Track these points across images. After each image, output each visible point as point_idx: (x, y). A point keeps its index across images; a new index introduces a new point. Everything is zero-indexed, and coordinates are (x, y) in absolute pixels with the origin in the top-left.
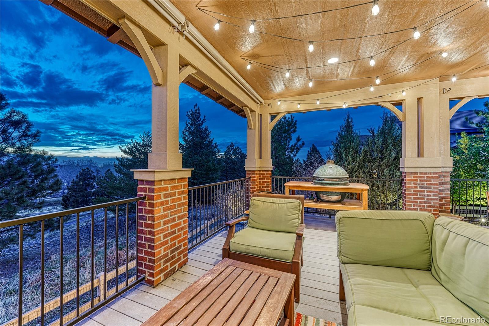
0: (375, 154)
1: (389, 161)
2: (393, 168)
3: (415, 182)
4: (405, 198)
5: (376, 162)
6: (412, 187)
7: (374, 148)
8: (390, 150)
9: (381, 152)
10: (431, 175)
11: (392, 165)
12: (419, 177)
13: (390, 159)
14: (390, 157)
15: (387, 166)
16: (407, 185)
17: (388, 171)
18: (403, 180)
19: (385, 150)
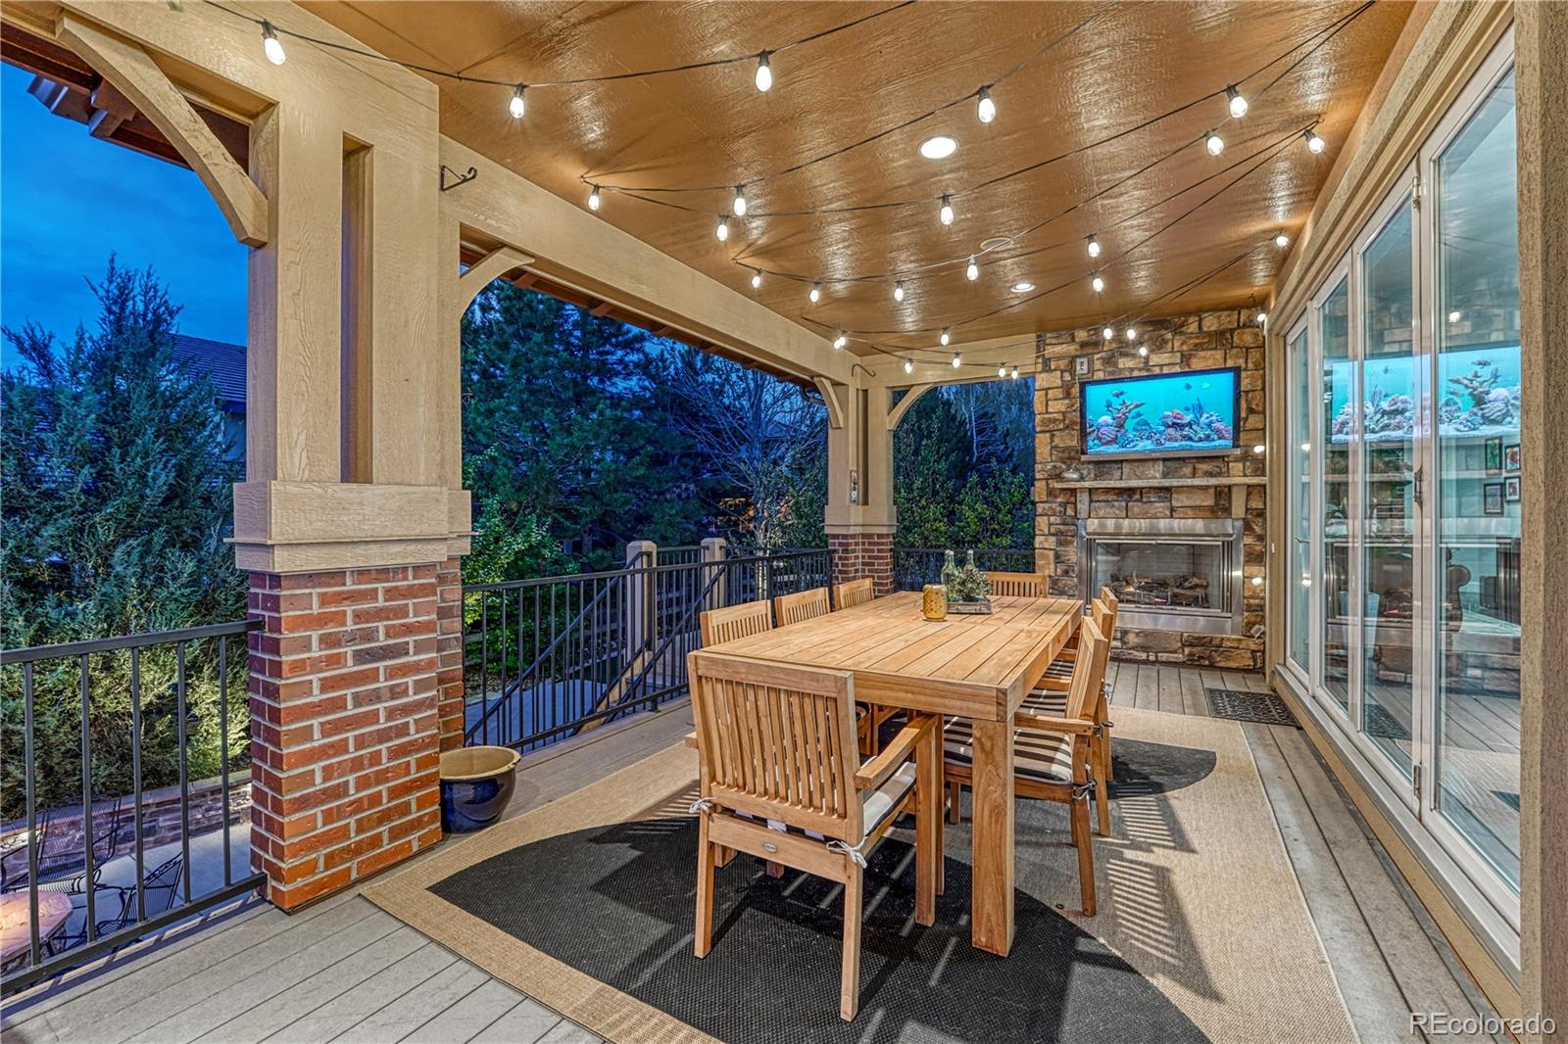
0: (54, 469)
1: (137, 508)
2: (159, 538)
3: (331, 629)
4: (277, 744)
5: (59, 509)
6: (315, 666)
7: (49, 437)
8: (147, 454)
9: (93, 462)
10: (406, 578)
11: (157, 526)
12: (351, 597)
13: (142, 497)
14: (146, 485)
15: (126, 532)
16: (286, 659)
17: (135, 557)
18: (258, 625)
19: (117, 451)
